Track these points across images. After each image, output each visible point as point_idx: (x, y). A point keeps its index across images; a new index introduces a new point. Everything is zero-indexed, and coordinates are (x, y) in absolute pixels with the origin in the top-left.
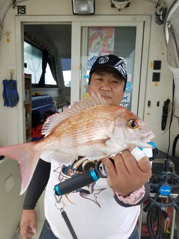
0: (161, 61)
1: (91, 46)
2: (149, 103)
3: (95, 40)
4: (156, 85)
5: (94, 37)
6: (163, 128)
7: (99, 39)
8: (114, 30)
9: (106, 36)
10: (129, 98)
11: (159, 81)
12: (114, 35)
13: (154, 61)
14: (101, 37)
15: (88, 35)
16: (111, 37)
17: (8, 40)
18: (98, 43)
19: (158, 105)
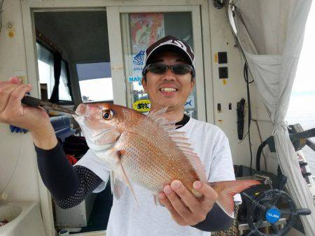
0: (226, 53)
1: (134, 38)
2: (219, 106)
3: (140, 30)
4: (225, 83)
5: (138, 27)
6: (241, 137)
7: (144, 28)
8: (162, 16)
9: (153, 26)
10: (193, 103)
11: (227, 78)
12: (163, 22)
13: (219, 53)
14: (147, 26)
15: (130, 23)
16: (160, 25)
17: (11, 35)
18: (144, 34)
19: (230, 108)
